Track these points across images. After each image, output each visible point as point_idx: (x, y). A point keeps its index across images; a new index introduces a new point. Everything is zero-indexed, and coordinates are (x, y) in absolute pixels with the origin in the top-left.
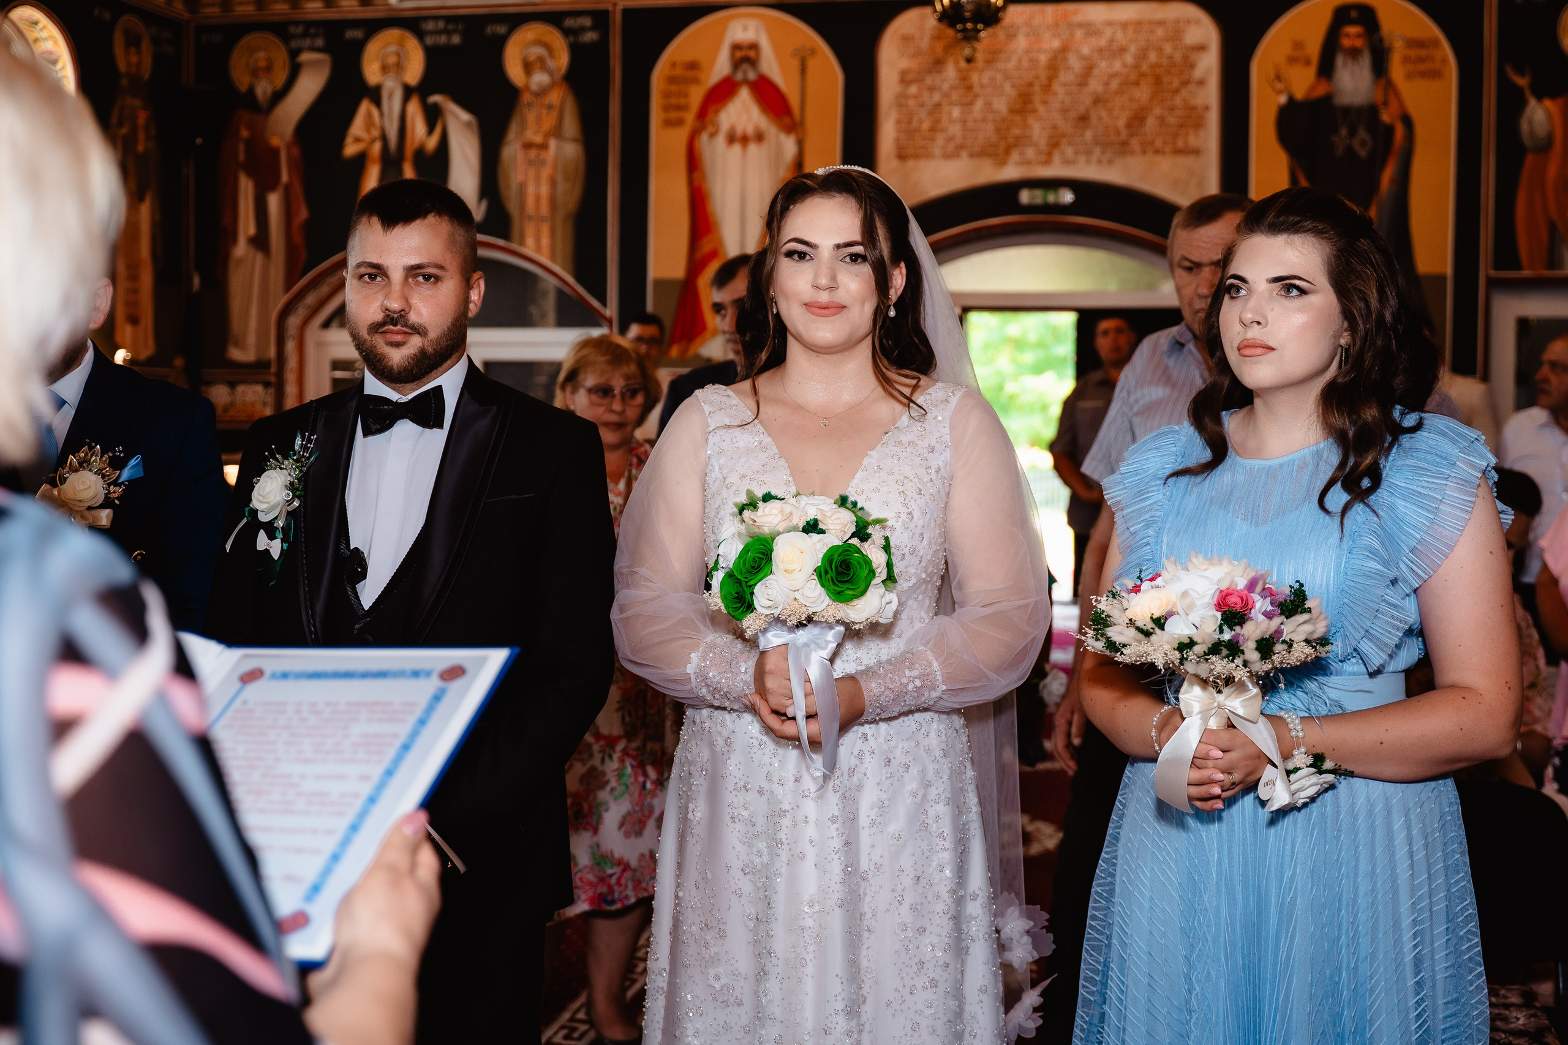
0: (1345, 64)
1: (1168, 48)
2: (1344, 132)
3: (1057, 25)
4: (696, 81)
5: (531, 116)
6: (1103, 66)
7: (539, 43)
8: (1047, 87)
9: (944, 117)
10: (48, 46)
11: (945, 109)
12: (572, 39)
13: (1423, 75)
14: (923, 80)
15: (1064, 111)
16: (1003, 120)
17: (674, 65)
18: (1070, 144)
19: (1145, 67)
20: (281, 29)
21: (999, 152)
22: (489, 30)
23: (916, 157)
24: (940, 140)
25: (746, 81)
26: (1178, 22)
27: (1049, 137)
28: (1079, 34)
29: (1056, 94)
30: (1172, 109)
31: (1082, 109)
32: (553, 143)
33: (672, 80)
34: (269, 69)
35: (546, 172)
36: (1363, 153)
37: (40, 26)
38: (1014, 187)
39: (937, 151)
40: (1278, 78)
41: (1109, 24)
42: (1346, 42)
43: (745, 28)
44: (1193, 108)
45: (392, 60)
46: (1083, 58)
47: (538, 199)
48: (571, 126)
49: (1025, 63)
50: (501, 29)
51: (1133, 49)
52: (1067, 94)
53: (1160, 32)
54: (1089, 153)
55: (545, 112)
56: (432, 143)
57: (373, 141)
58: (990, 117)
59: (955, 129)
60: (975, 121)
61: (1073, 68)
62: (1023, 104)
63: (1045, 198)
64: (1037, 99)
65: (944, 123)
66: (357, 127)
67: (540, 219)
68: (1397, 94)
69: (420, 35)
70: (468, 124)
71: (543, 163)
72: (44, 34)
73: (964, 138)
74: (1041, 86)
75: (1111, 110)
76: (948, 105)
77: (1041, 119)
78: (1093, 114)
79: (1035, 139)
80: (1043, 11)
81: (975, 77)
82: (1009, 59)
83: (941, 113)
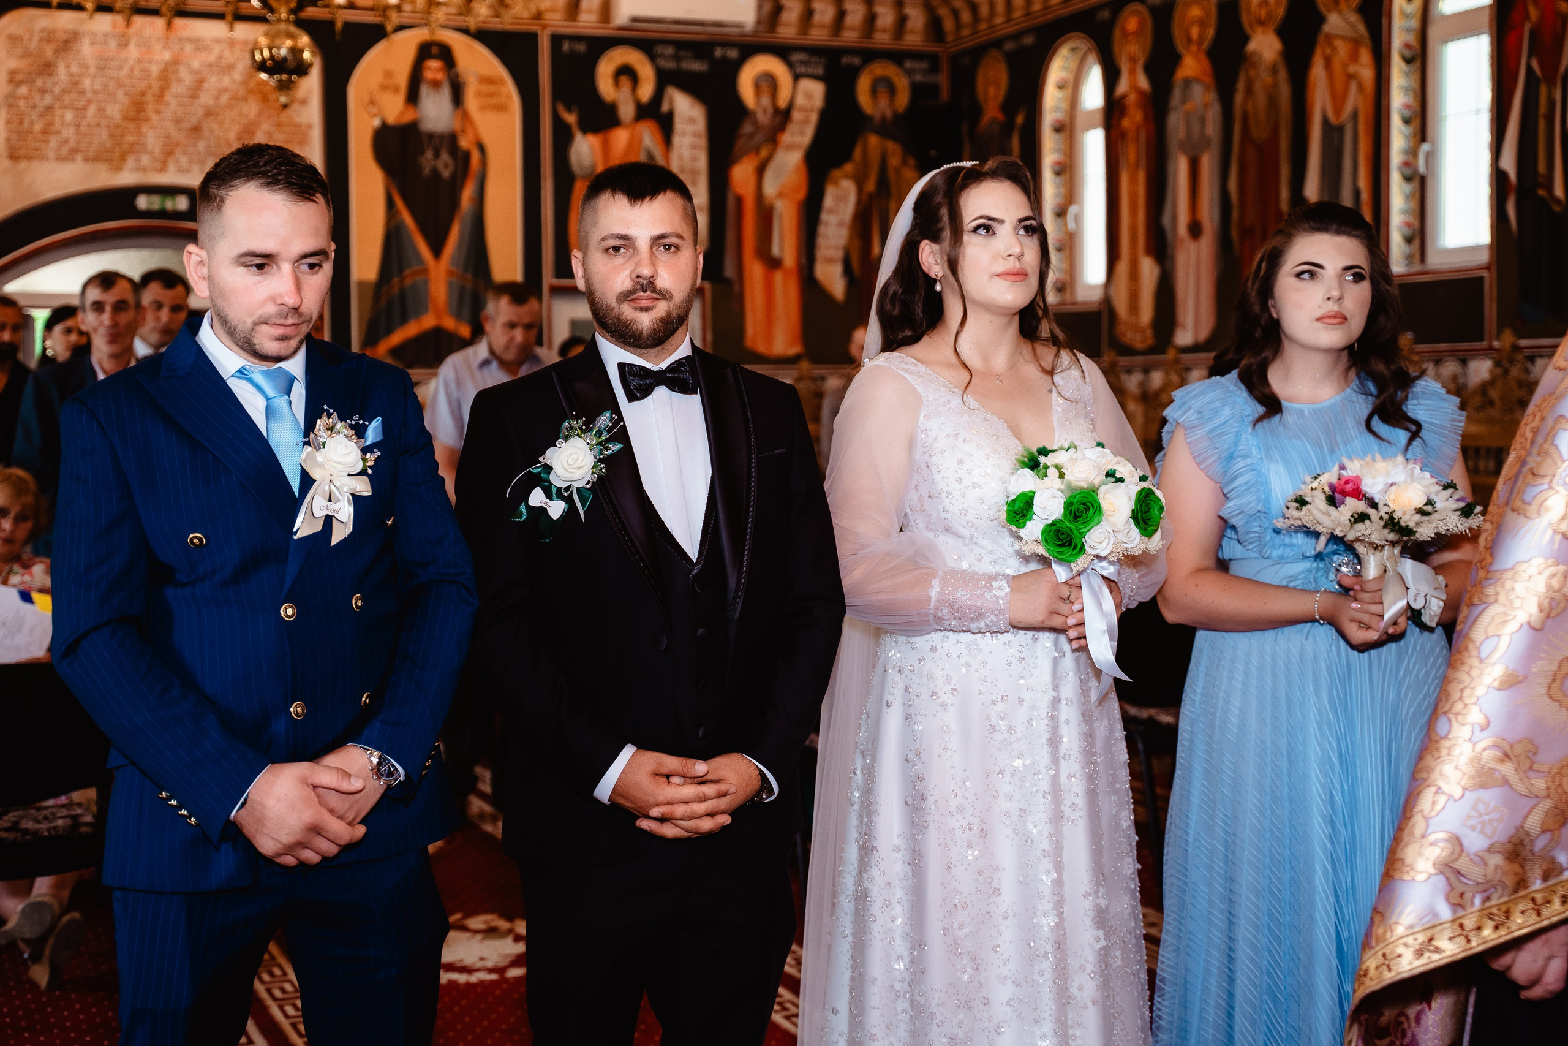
0: (428, 94)
2: (429, 154)
3: (167, 38)
6: (213, 81)
8: (160, 97)
9: (57, 120)
11: (58, 112)
13: (492, 108)
14: (34, 82)
15: (178, 121)
16: (117, 126)
18: (184, 153)
19: (253, 84)
21: (115, 157)
23: (30, 158)
24: (53, 142)
27: (164, 146)
28: (189, 48)
29: (168, 104)
30: (278, 126)
31: (194, 121)
36: (446, 173)
38: (131, 192)
39: (51, 154)
40: (372, 102)
41: (218, 41)
42: (429, 75)
44: (298, 126)
46: (193, 72)
49: (137, 73)
51: (241, 65)
52: (180, 105)
58: (104, 123)
59: (69, 133)
60: (89, 126)
61: (184, 81)
62: (137, 112)
63: (163, 204)
64: (150, 108)
65: (57, 126)
68: (472, 123)
73: (78, 143)
74: (154, 96)
75: (222, 123)
76: (61, 108)
77: (155, 128)
78: (205, 126)
79: (150, 147)
80: (153, 23)
81: (87, 83)
82: (121, 67)
83: (53, 116)
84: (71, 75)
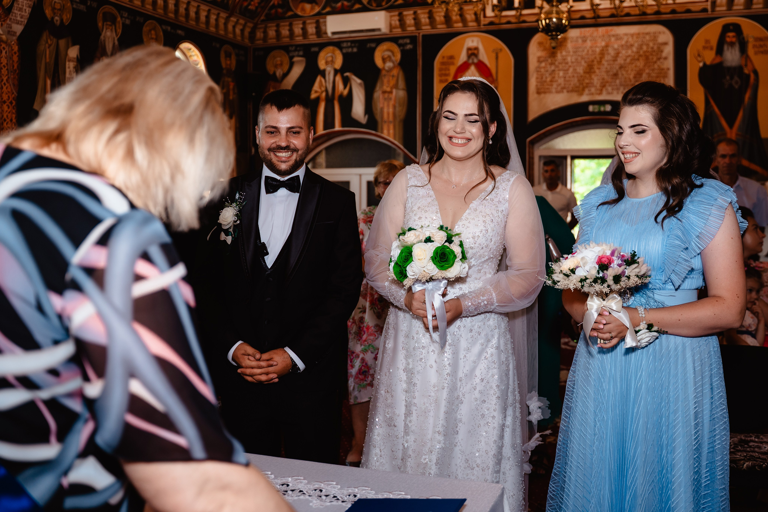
0: (728, 49)
1: (651, 44)
2: (728, 78)
3: (603, 36)
4: (453, 64)
5: (385, 80)
6: (623, 53)
7: (389, 50)
8: (600, 62)
9: (556, 76)
10: (195, 58)
11: (557, 72)
12: (402, 48)
13: (762, 52)
14: (547, 60)
15: (607, 72)
16: (581, 76)
17: (443, 57)
18: (610, 86)
19: (641, 52)
20: (286, 48)
21: (579, 90)
22: (368, 45)
23: (545, 93)
24: (555, 85)
25: (473, 63)
26: (656, 33)
27: (601, 83)
28: (613, 39)
29: (604, 65)
30: (653, 70)
31: (615, 71)
32: (394, 91)
33: (443, 63)
34: (281, 64)
35: (392, 103)
36: (737, 87)
37: (192, 50)
38: (586, 105)
39: (554, 90)
40: (699, 55)
41: (626, 35)
42: (728, 39)
43: (473, 41)
44: (663, 69)
45: (330, 59)
46: (615, 49)
47: (388, 114)
48: (402, 84)
49: (590, 52)
50: (373, 45)
51: (636, 45)
52: (608, 65)
53: (648, 37)
54: (618, 89)
55: (391, 78)
56: (346, 92)
57: (322, 92)
58: (576, 75)
59: (561, 81)
60: (569, 77)
61: (611, 54)
62: (590, 69)
63: (599, 109)
64: (595, 67)
65: (556, 78)
66: (316, 87)
67: (389, 122)
68: (751, 61)
69: (341, 49)
70: (360, 84)
71: (391, 99)
72: (193, 54)
73: (565, 84)
74: (597, 61)
75: (627, 71)
76: (558, 70)
77: (597, 75)
78: (620, 73)
79: (595, 84)
80: (597, 30)
81: (569, 59)
82: (583, 51)
83: (555, 74)
84: (563, 56)
